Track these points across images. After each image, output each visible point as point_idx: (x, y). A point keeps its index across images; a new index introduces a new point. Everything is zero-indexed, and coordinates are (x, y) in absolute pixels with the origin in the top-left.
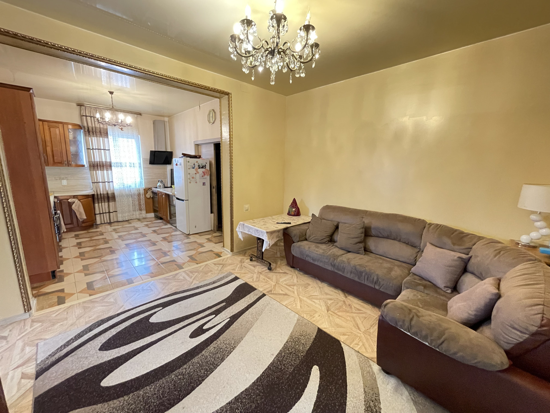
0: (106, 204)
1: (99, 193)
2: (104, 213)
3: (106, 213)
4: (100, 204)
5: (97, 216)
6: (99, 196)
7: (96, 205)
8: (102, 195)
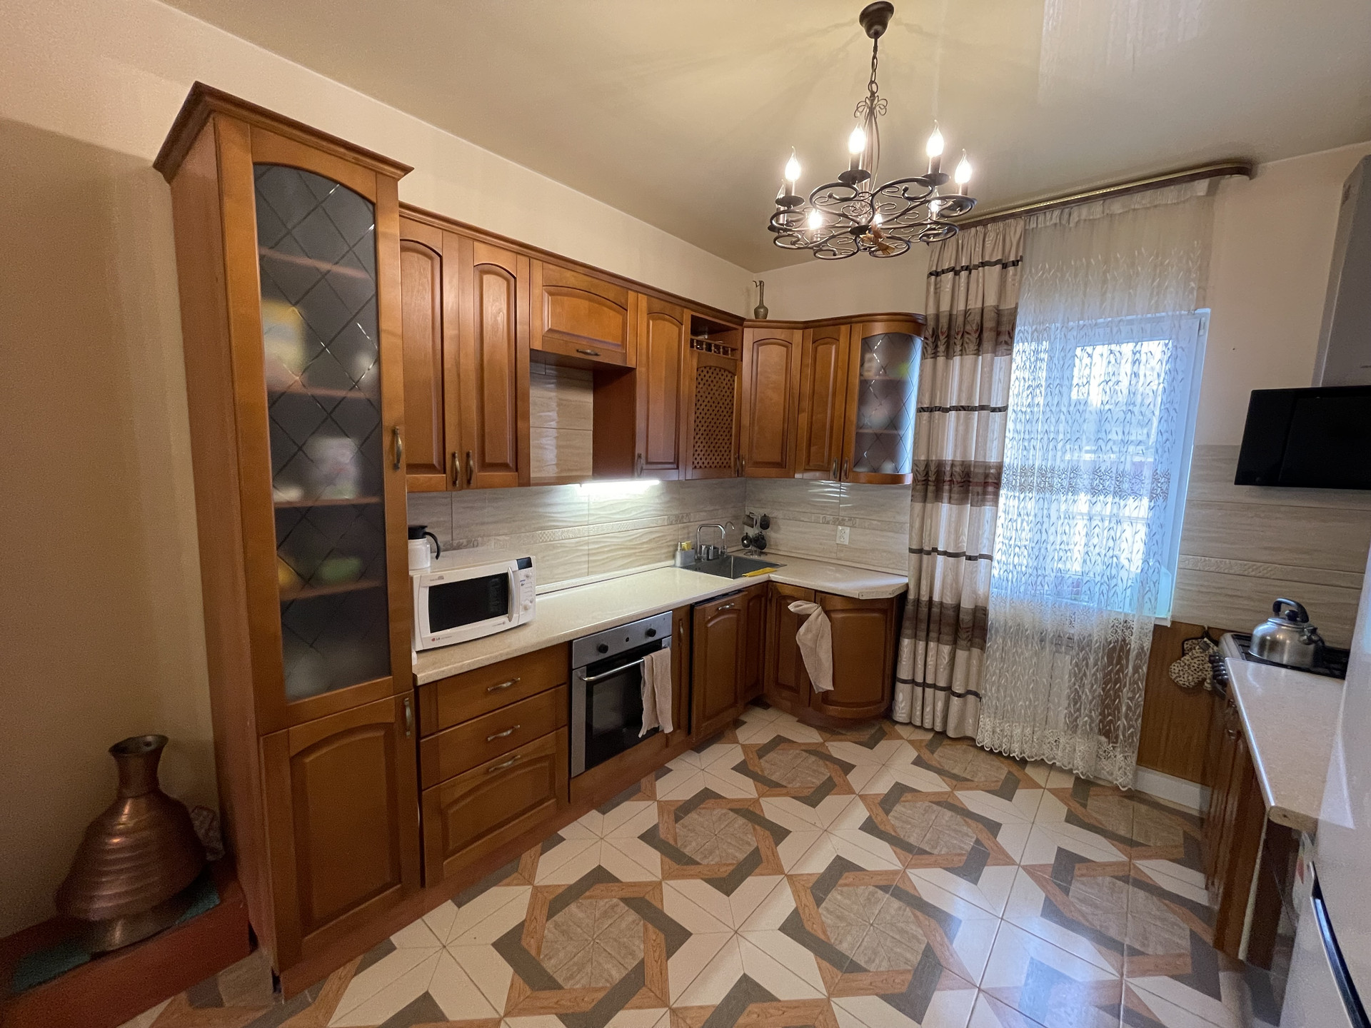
0: (946, 649)
1: (925, 598)
2: (930, 686)
3: (934, 686)
4: (921, 645)
5: (900, 686)
6: (924, 610)
7: (906, 643)
8: (935, 610)
